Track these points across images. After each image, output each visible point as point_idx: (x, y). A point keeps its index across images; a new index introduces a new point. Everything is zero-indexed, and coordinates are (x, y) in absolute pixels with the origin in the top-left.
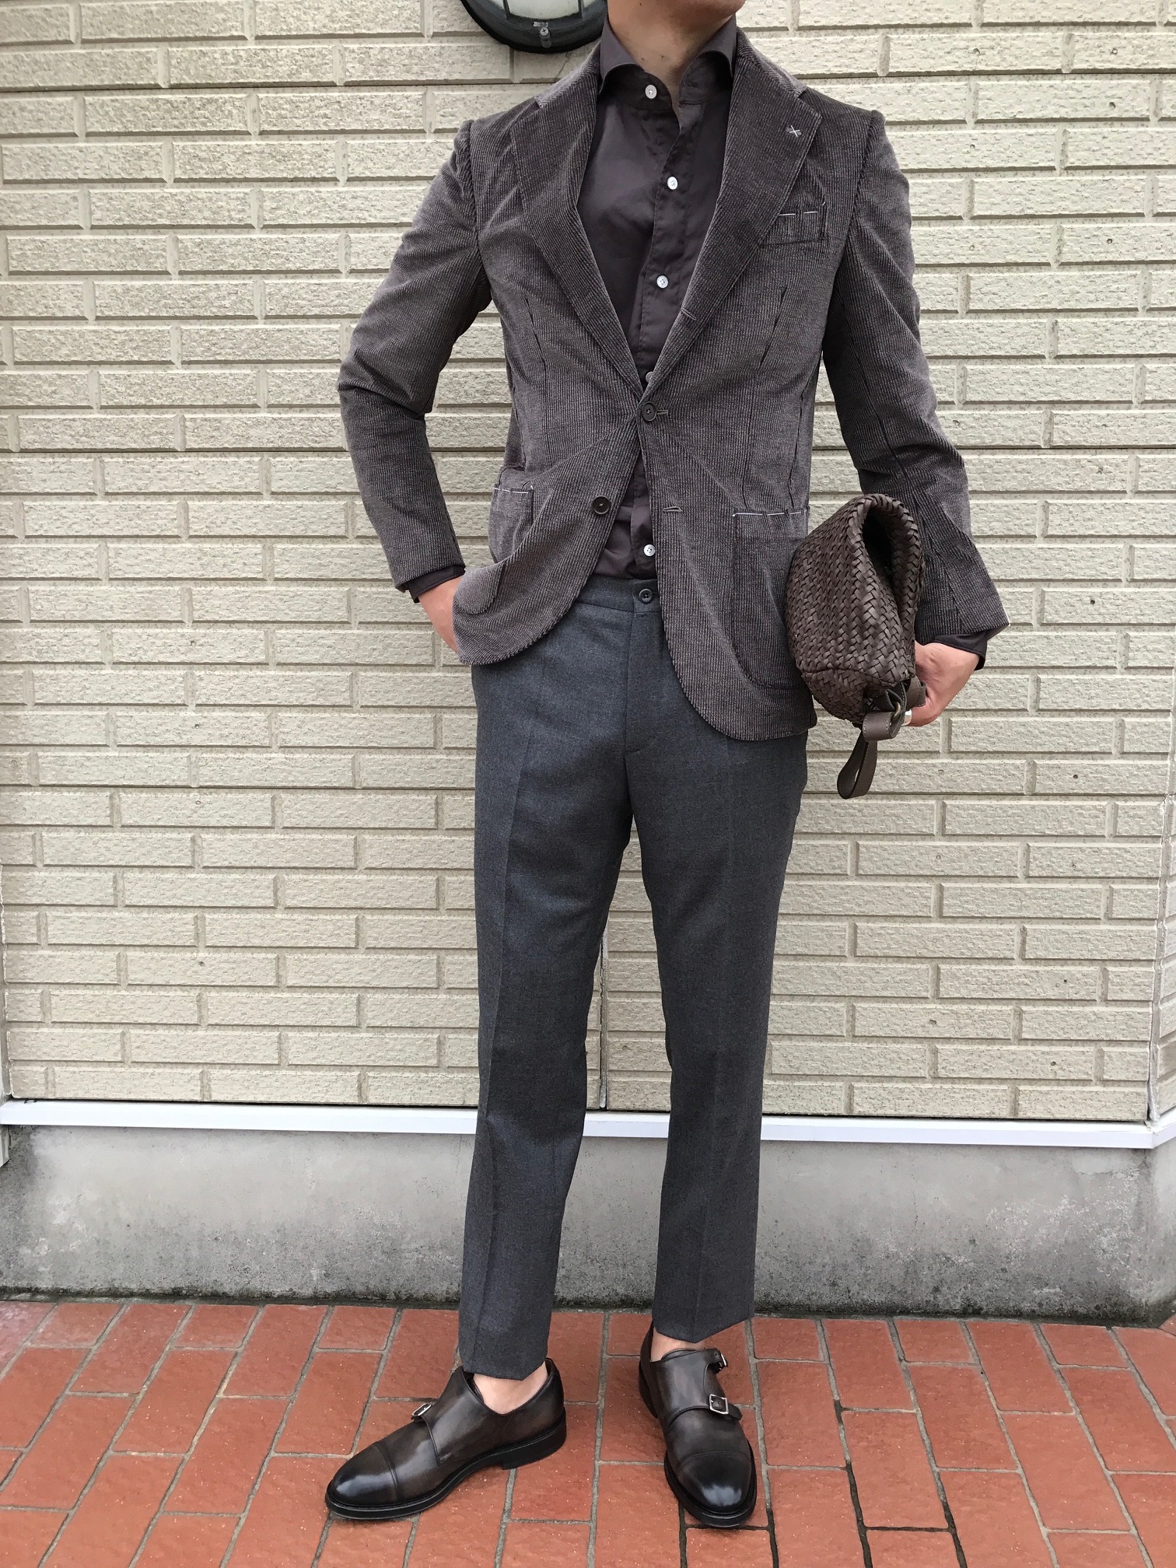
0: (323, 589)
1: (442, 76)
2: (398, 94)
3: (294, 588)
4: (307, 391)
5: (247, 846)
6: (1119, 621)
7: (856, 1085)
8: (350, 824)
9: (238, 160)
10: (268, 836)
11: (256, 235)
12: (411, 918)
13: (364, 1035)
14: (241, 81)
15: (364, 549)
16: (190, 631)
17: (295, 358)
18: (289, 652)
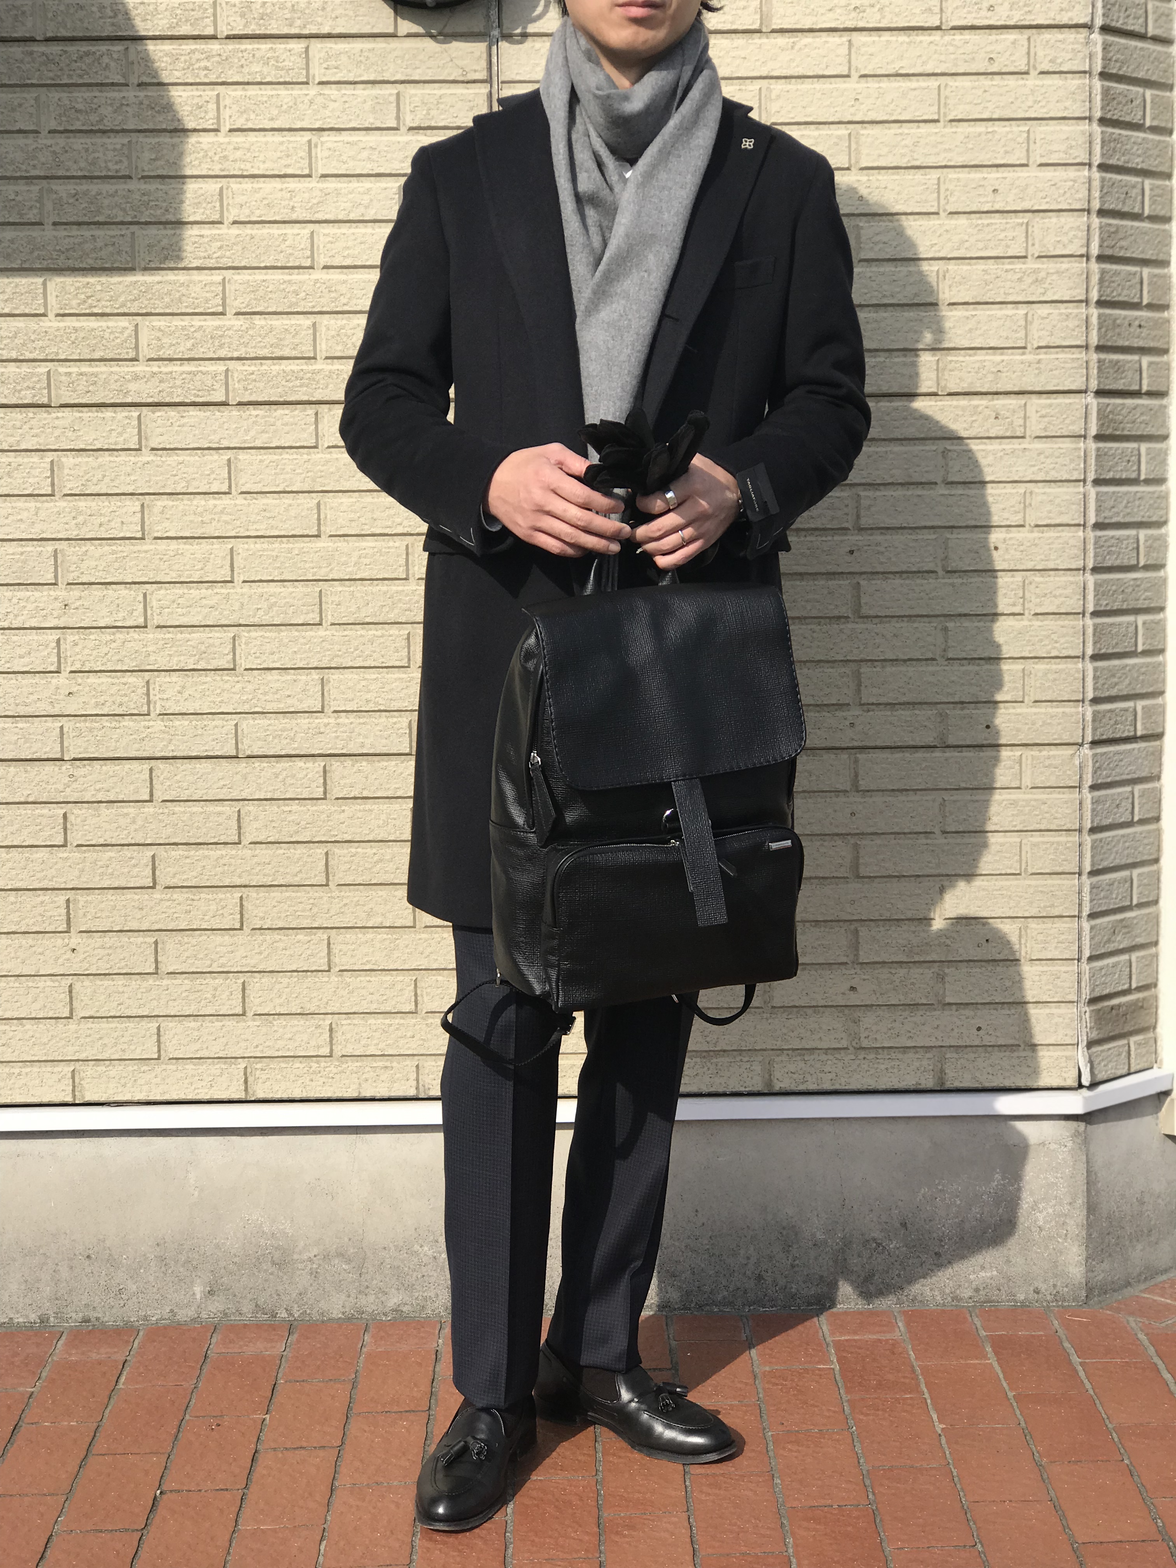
0: (205, 545)
1: (326, 30)
2: (280, 46)
3: (174, 545)
4: (189, 344)
5: (123, 822)
6: (1024, 568)
7: (777, 1059)
8: (235, 795)
9: (115, 112)
10: (146, 810)
11: (133, 185)
12: (299, 894)
13: (250, 1023)
14: (120, 34)
15: (249, 505)
16: (64, 593)
17: (176, 311)
18: (169, 613)
